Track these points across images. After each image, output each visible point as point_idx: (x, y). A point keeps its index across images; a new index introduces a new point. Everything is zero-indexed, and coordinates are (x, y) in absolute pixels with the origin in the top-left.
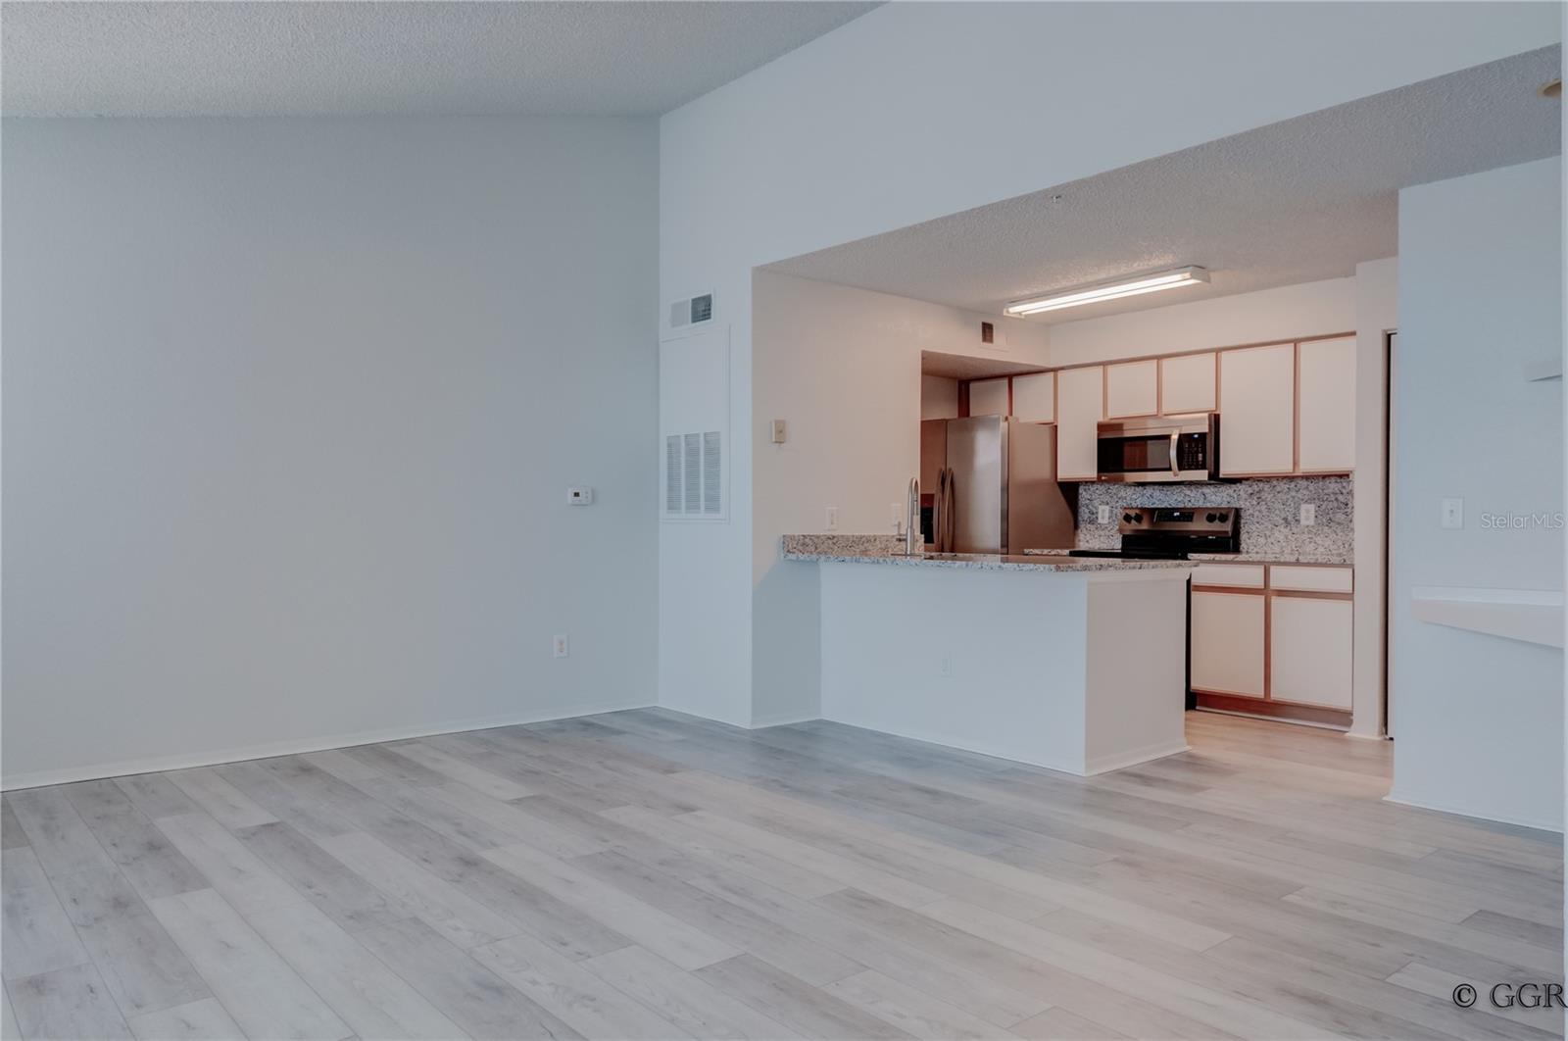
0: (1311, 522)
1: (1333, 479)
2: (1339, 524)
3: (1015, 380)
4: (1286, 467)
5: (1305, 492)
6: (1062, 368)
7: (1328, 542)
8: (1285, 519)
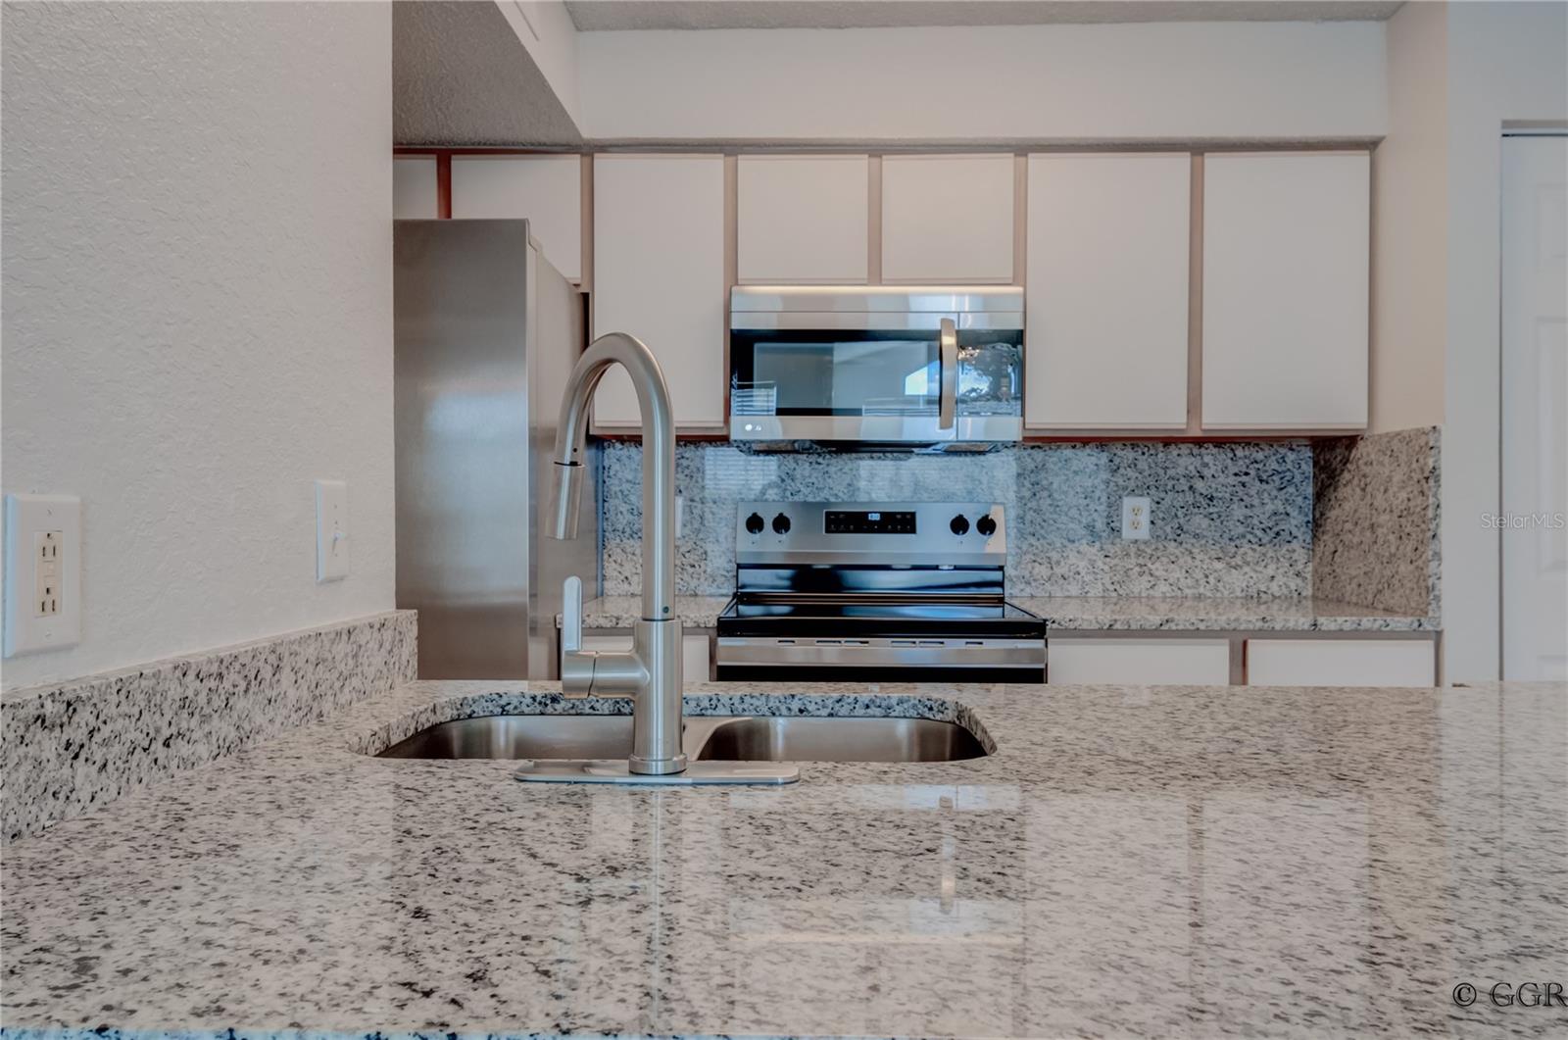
0: (1144, 532)
1: (1185, 449)
2: (1196, 536)
3: (458, 164)
4: (1172, 417)
5: (1130, 473)
6: (605, 147)
7: (1177, 574)
8: (1090, 528)
